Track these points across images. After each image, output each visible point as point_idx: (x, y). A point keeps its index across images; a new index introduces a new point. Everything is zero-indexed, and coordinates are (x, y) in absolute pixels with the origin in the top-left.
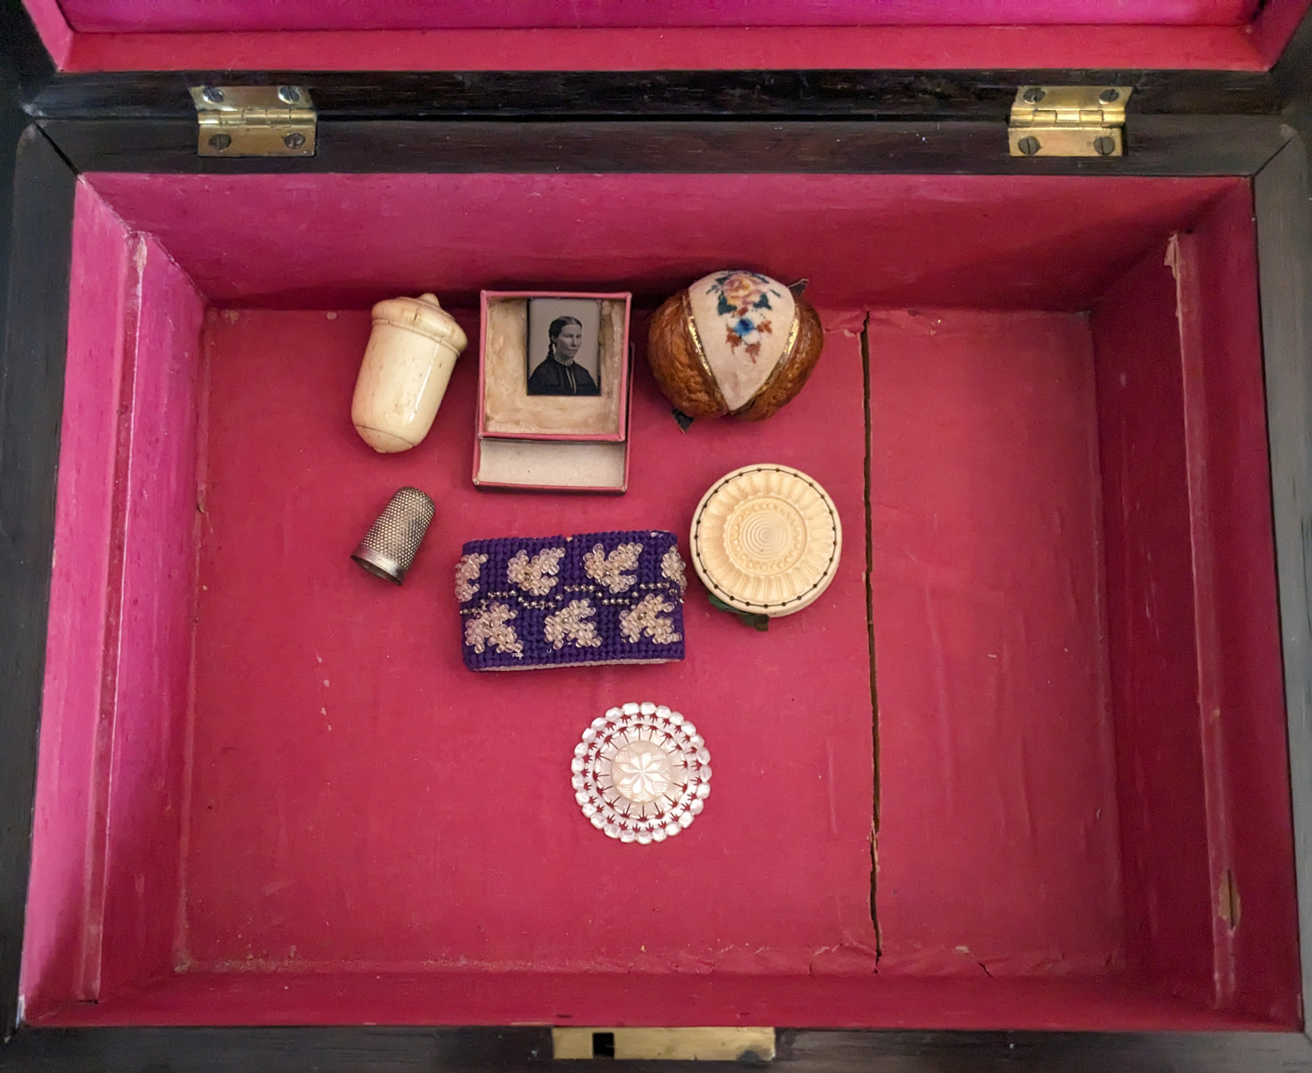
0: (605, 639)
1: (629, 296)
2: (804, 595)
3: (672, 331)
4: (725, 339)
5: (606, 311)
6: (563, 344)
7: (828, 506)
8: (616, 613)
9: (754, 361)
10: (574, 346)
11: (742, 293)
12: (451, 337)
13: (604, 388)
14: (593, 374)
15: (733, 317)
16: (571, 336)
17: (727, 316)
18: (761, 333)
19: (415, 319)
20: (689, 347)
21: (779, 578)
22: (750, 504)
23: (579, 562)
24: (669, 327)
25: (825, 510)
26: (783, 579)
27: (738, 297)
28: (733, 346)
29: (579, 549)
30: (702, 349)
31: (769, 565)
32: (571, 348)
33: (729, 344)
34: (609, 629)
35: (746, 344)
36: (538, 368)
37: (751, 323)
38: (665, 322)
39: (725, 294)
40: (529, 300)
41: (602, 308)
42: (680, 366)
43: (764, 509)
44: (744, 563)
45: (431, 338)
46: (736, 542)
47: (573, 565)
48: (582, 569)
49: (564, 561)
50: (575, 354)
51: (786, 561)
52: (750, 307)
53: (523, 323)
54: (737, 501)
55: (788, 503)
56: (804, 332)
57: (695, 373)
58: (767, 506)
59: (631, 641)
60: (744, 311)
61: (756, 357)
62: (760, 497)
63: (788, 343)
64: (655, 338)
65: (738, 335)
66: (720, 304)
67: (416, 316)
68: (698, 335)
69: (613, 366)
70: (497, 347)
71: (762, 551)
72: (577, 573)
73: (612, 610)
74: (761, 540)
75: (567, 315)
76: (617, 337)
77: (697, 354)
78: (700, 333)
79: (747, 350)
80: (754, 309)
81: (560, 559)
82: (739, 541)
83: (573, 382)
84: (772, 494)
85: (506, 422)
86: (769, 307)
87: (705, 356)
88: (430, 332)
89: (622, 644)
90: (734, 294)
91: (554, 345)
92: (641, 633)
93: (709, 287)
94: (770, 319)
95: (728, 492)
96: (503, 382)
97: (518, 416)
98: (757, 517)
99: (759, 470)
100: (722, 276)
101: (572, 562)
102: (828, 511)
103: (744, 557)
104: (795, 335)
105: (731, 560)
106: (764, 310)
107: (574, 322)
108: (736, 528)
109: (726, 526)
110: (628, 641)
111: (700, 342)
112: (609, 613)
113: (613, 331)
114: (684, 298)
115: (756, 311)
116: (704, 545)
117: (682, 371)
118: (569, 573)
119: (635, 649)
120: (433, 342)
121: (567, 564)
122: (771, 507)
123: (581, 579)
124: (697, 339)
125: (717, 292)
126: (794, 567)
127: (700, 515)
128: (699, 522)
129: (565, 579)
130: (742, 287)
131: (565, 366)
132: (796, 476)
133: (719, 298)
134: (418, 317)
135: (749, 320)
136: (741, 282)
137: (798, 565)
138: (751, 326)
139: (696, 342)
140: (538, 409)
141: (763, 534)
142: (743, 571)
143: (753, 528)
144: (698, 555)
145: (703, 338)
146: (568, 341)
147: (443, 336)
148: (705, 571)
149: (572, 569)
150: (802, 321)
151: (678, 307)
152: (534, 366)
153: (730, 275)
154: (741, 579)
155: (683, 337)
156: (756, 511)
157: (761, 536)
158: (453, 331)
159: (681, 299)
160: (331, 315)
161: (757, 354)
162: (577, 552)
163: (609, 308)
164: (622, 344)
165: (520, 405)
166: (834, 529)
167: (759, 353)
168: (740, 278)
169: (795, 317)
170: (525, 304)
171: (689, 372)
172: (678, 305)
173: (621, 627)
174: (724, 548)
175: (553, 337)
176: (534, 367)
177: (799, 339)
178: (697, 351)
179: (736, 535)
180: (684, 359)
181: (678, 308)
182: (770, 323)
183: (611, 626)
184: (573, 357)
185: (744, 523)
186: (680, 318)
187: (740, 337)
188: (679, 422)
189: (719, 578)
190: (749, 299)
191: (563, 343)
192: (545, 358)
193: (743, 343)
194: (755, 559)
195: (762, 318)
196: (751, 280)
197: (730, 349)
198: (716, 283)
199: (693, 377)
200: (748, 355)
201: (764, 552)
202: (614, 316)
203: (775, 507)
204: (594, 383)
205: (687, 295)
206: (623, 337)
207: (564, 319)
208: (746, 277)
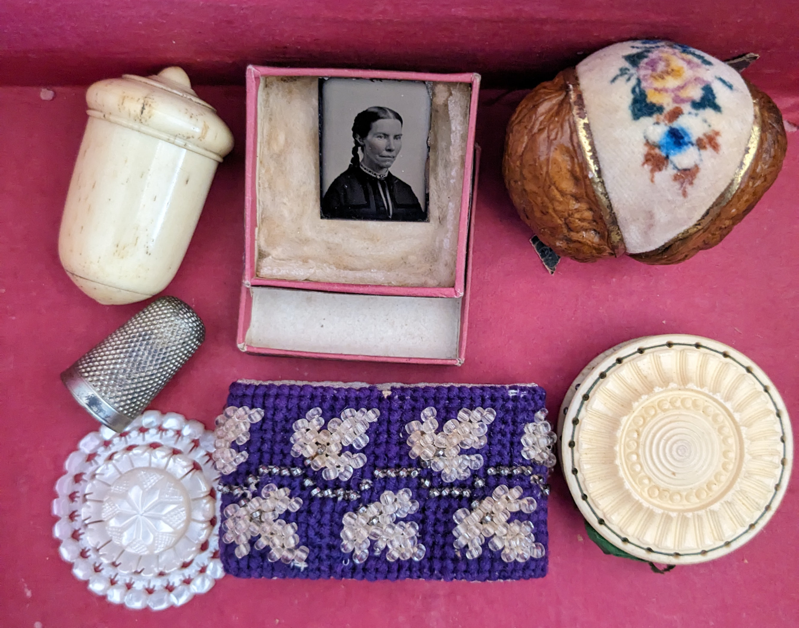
0: (431, 548)
1: (476, 79)
2: (735, 540)
3: (550, 142)
4: (642, 159)
5: (440, 100)
6: (374, 149)
7: (775, 404)
8: (450, 511)
9: (685, 194)
10: (390, 150)
11: (671, 83)
12: (202, 137)
13: (434, 211)
14: (418, 192)
15: (657, 123)
16: (386, 136)
17: (647, 122)
18: (703, 152)
19: (142, 113)
20: (577, 169)
21: (699, 517)
22: (655, 399)
23: (398, 432)
24: (545, 135)
25: (769, 411)
26: (705, 519)
27: (664, 90)
28: (652, 171)
29: (400, 412)
30: (599, 172)
31: (684, 494)
32: (385, 153)
33: (648, 167)
34: (436, 532)
35: (675, 167)
36: (336, 180)
37: (686, 134)
38: (538, 123)
39: (644, 84)
40: (322, 82)
41: (434, 94)
42: (558, 196)
43: (678, 408)
44: (646, 489)
45: (168, 141)
46: (634, 457)
47: (389, 436)
48: (402, 443)
49: (377, 429)
50: (392, 162)
51: (710, 489)
52: (687, 108)
53: (314, 113)
54: (637, 395)
55: (715, 400)
56: (766, 146)
57: (583, 206)
58: (683, 401)
59: (468, 556)
60: (676, 114)
61: (689, 189)
62: (673, 390)
63: (742, 164)
64: (520, 150)
65: (664, 154)
66: (635, 101)
67: (143, 108)
68: (594, 150)
69: (448, 181)
70: (276, 148)
71: (674, 474)
72: (394, 450)
73: (444, 505)
74: (675, 459)
75: (381, 105)
76: (456, 139)
77: (592, 181)
78: (598, 148)
79: (676, 178)
80: (694, 111)
81: (371, 424)
82: (638, 455)
83: (387, 201)
84: (690, 386)
85: (289, 259)
86: (717, 108)
87: (603, 183)
88: (166, 132)
89: (455, 560)
90: (659, 84)
91: (360, 148)
92: (484, 546)
93: (615, 71)
94: (717, 127)
95: (622, 380)
96: (285, 200)
97: (307, 250)
98: (667, 420)
99: (670, 345)
100: (635, 51)
101: (389, 432)
102: (775, 411)
103: (646, 481)
104: (753, 151)
105: (627, 486)
106: (709, 112)
107: (391, 115)
108: (635, 435)
109: (619, 434)
110: (464, 556)
111: (597, 161)
112: (438, 507)
113: (450, 129)
114: (571, 86)
115: (696, 115)
116: (584, 458)
117: (560, 203)
118: (382, 449)
119: (473, 567)
120: (174, 148)
121: (380, 433)
122: (689, 404)
123: (401, 458)
124: (592, 157)
125: (629, 79)
126: (722, 501)
127: (579, 411)
128: (575, 422)
129: (377, 457)
130: (670, 72)
131: (376, 179)
132: (725, 355)
133: (633, 91)
134: (147, 108)
135: (682, 130)
136: (668, 64)
137: (728, 497)
138: (686, 139)
139: (591, 162)
140: (337, 239)
141: (677, 449)
142: (646, 505)
143: (661, 437)
144: (575, 471)
145: (601, 155)
146: (381, 143)
147: (188, 138)
148: (585, 497)
149: (387, 442)
150: (763, 129)
151: (563, 101)
152: (330, 178)
153: (648, 51)
154: (641, 514)
155: (568, 151)
156: (665, 411)
157: (674, 453)
158: (206, 128)
159: (566, 88)
160: (46, 94)
161: (691, 183)
162: (396, 417)
163: (446, 94)
164: (464, 149)
165: (309, 233)
166: (783, 440)
167: (695, 181)
168: (664, 55)
169: (754, 123)
170: (316, 84)
171: (574, 205)
172: (561, 98)
173: (455, 533)
174: (617, 466)
175: (358, 137)
176: (329, 180)
177: (757, 158)
178: (590, 176)
179: (634, 446)
180: (568, 186)
181: (561, 104)
182: (717, 134)
183: (441, 529)
184: (388, 167)
185: (647, 428)
186: (564, 120)
187: (667, 157)
188: (543, 256)
189: (605, 511)
190: (684, 94)
191: (373, 147)
192: (346, 168)
193: (670, 166)
194: (663, 485)
195: (706, 125)
196: (683, 59)
197: (649, 174)
198: (627, 65)
199: (577, 210)
200: (677, 185)
201: (677, 476)
202: (451, 106)
203: (695, 404)
204: (419, 204)
205: (576, 81)
206: (464, 138)
207: (376, 110)
208: (675, 54)
